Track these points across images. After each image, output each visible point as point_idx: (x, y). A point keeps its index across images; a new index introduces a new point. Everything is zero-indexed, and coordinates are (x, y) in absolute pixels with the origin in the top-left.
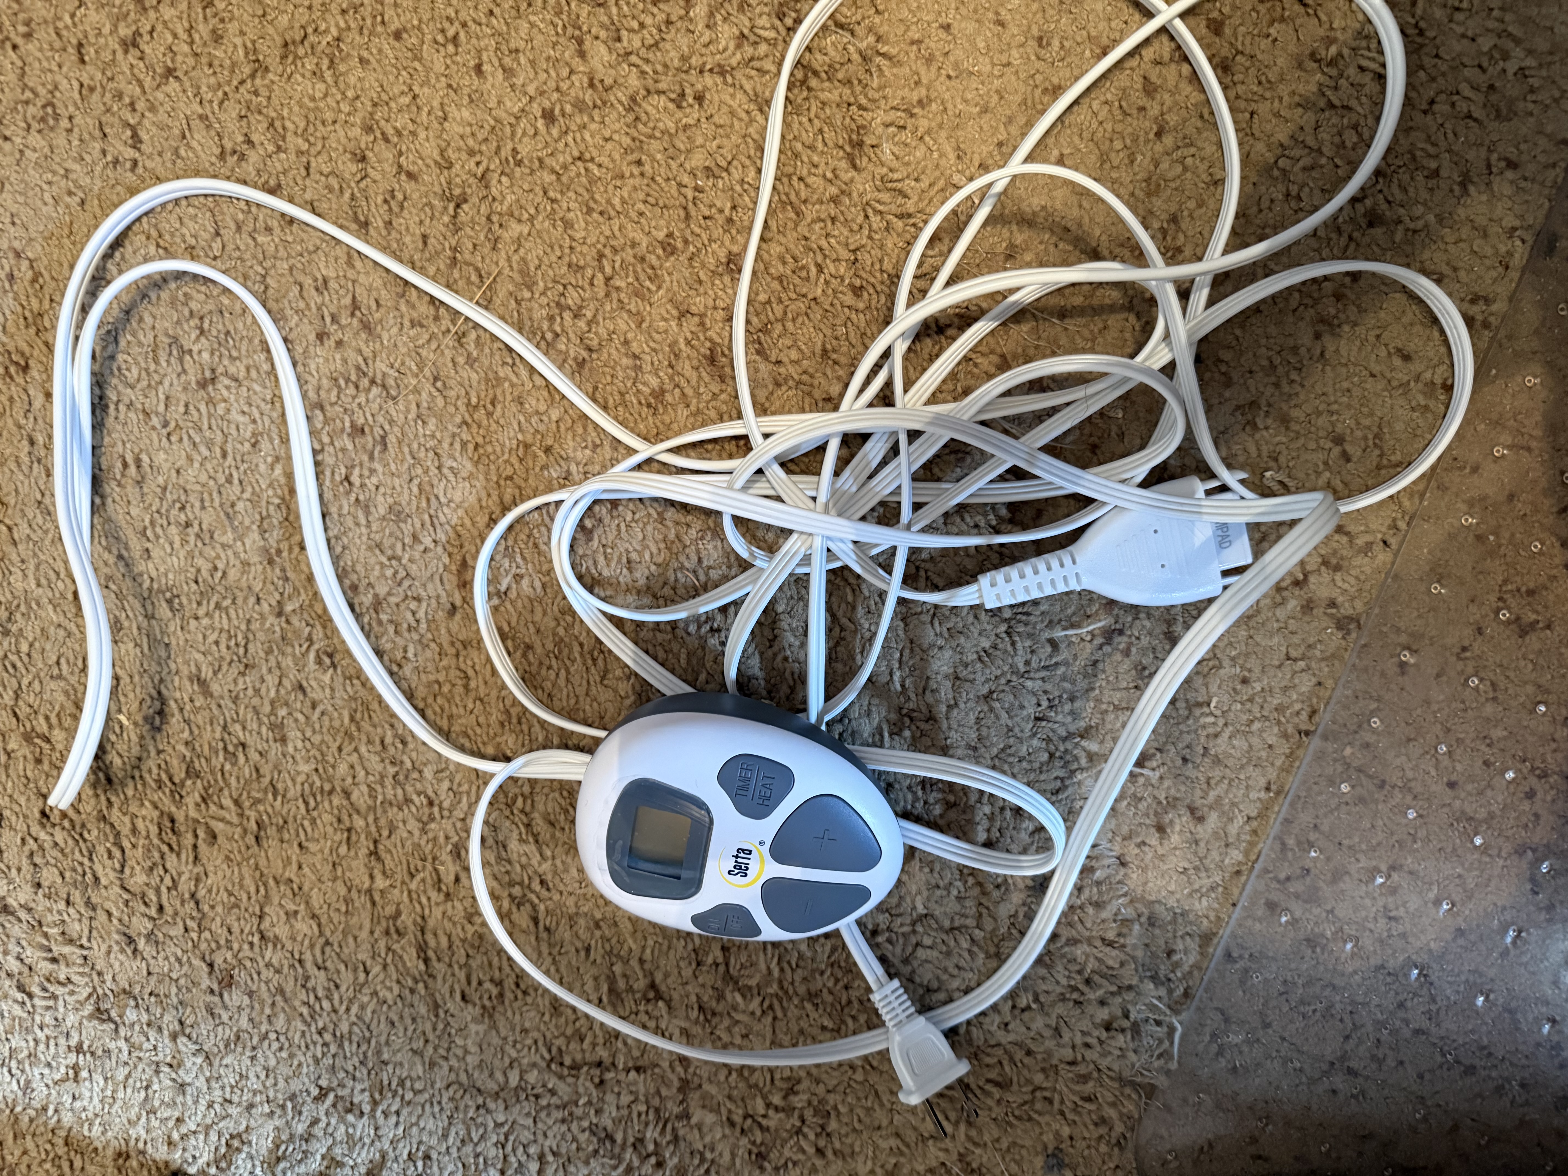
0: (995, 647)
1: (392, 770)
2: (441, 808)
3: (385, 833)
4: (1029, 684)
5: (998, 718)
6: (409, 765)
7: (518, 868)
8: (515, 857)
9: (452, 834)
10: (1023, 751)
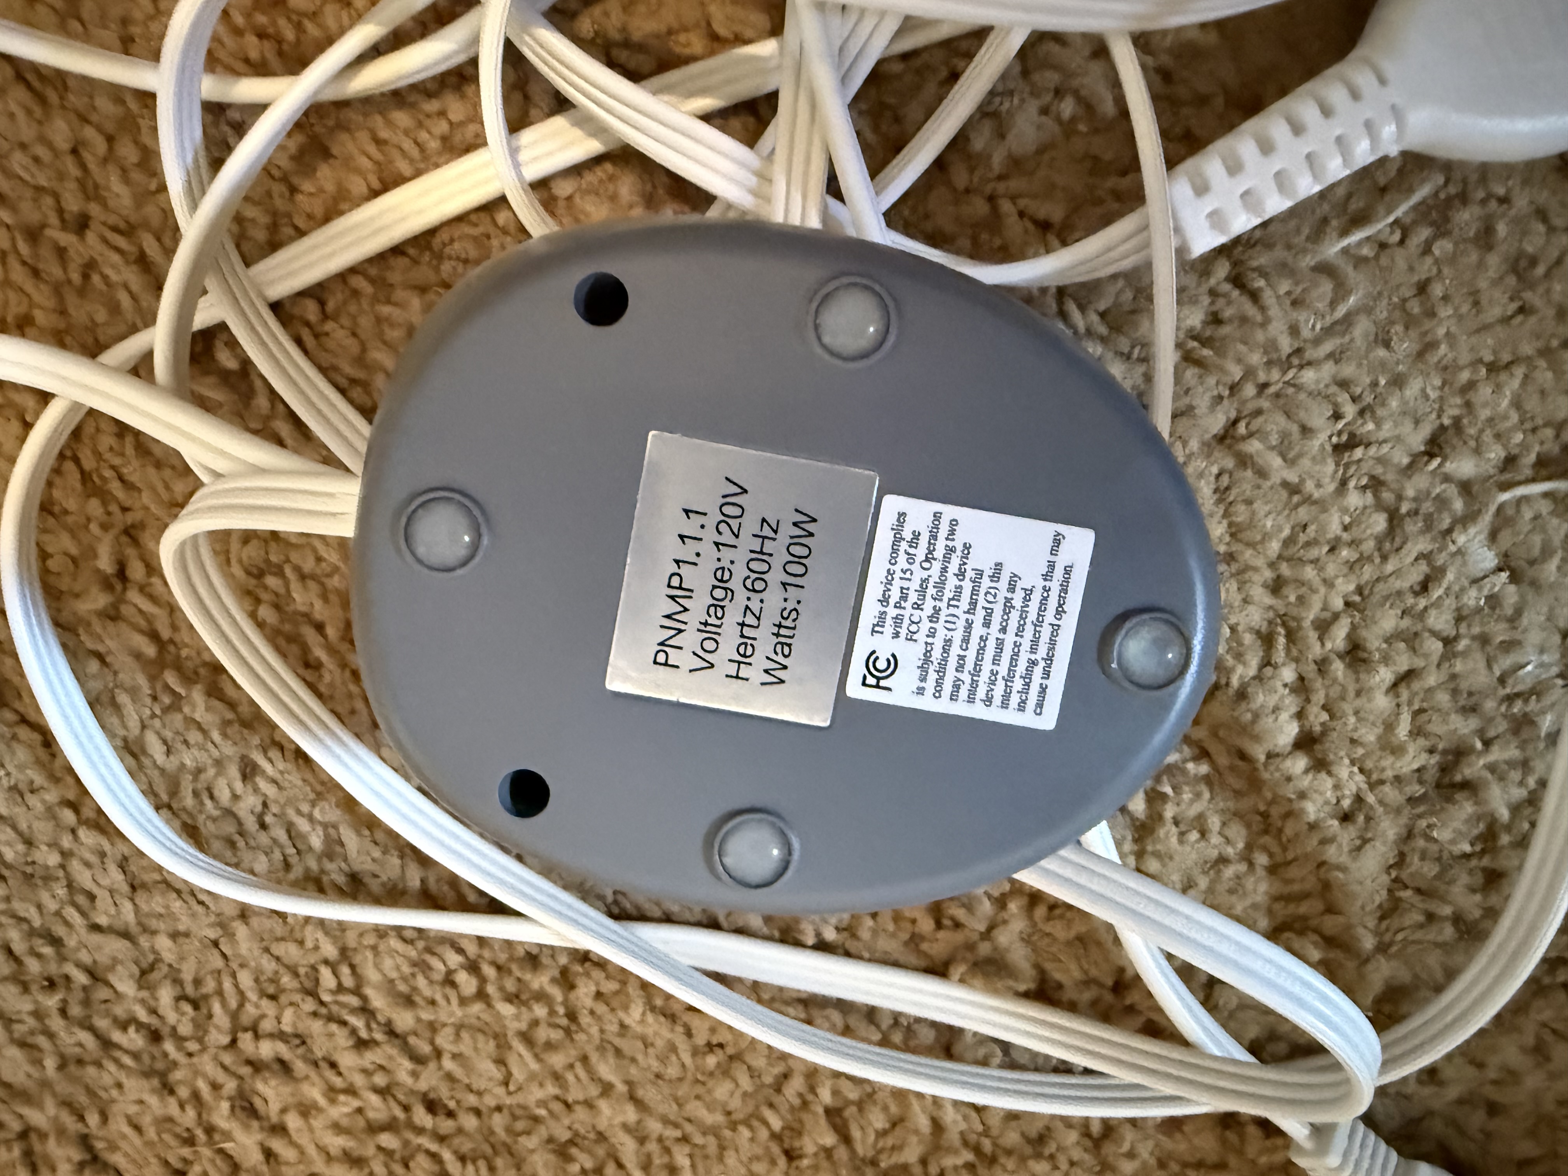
0: (1215, 319)
1: (52, 1002)
2: (179, 1040)
3: (93, 1119)
4: (1308, 376)
5: (1262, 473)
6: (81, 978)
7: (374, 1099)
8: (359, 1080)
9: (221, 1077)
10: (1334, 528)
